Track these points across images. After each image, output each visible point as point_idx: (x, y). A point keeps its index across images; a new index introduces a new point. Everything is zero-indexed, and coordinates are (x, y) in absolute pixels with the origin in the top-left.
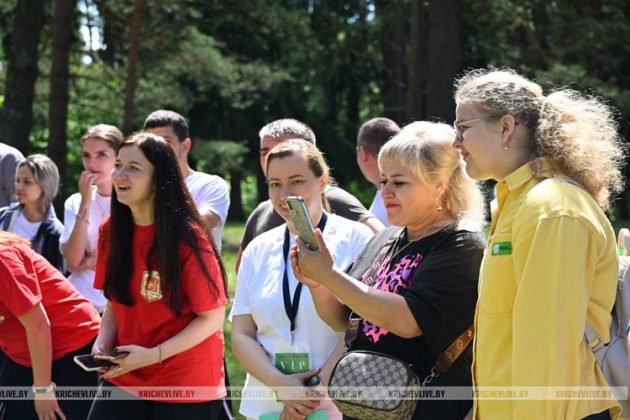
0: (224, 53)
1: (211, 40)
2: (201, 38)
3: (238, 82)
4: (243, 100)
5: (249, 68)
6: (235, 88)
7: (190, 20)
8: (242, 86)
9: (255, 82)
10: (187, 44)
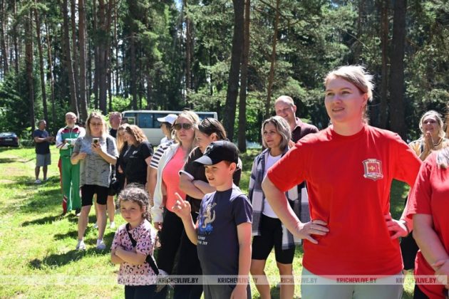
0: (302, 86)
1: (297, 81)
2: (294, 81)
3: (308, 97)
4: (310, 103)
5: (312, 91)
6: (307, 99)
7: (290, 74)
8: (310, 98)
9: (315, 96)
10: (289, 83)
